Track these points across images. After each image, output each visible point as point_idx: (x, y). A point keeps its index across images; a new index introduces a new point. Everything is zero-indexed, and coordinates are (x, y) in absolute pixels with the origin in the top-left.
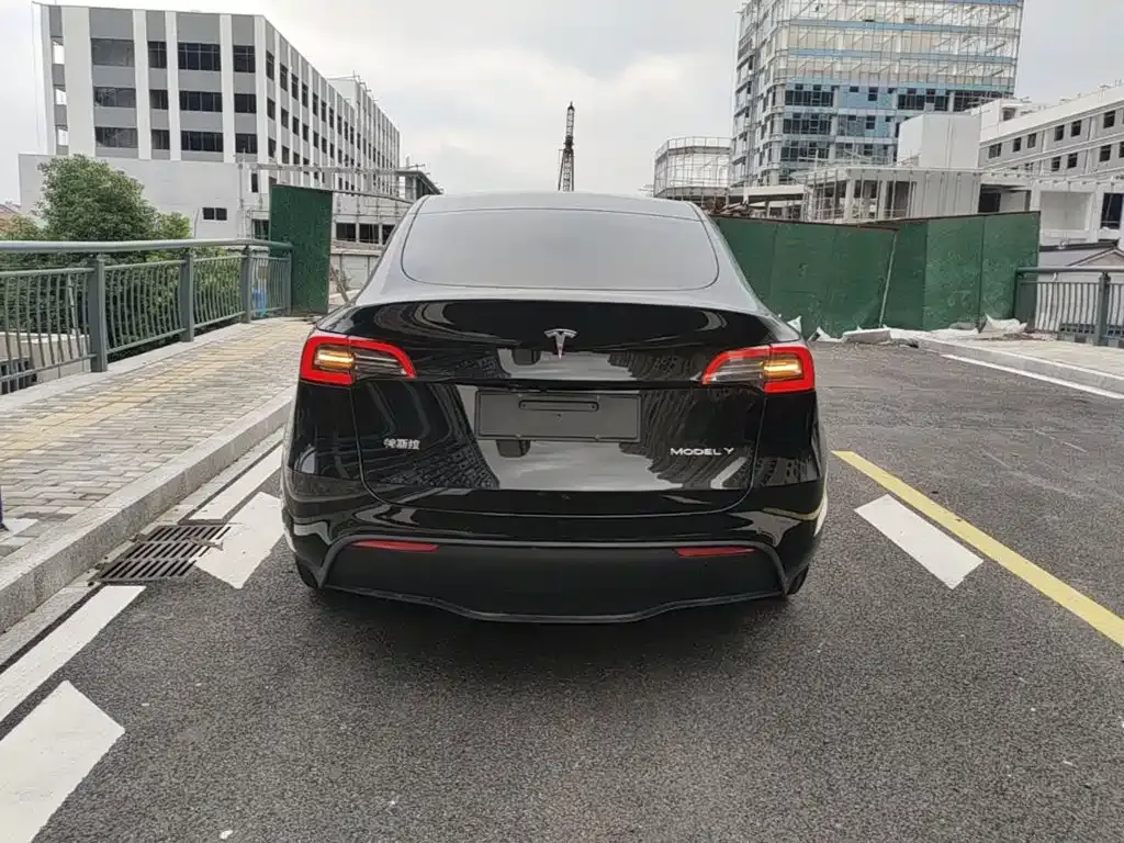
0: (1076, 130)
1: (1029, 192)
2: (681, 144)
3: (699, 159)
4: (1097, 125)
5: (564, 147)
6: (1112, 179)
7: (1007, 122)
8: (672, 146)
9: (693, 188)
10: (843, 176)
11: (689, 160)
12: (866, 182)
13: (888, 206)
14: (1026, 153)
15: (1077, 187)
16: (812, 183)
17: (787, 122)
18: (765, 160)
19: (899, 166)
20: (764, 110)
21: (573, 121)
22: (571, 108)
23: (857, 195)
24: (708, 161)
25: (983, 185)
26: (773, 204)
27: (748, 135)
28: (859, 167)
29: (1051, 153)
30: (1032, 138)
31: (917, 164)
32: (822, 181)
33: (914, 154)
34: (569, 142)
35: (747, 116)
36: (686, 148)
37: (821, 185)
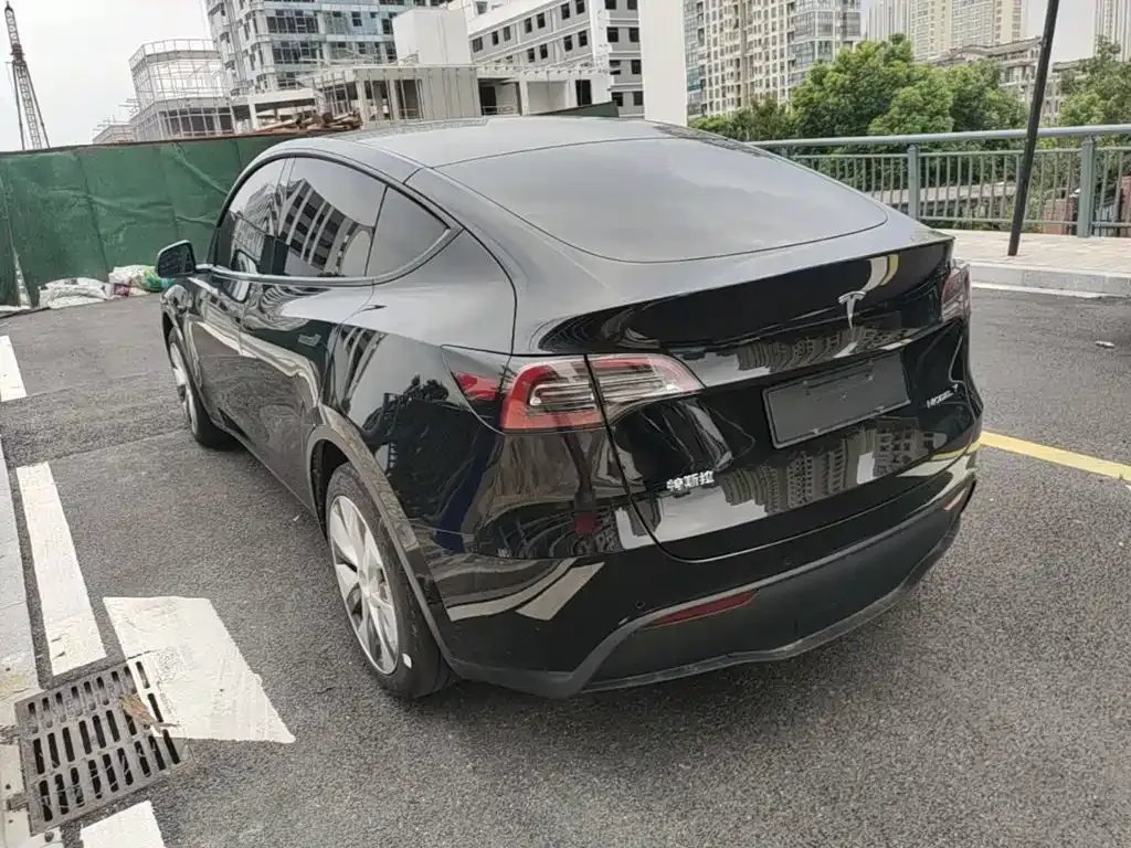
0: (541, 23)
1: (517, 84)
2: (159, 49)
3: (186, 66)
4: (557, 18)
5: (11, 58)
6: (578, 67)
7: (481, 16)
8: (149, 51)
9: (188, 99)
10: (350, 78)
11: (174, 68)
12: (374, 82)
13: (401, 106)
14: (505, 47)
15: (554, 77)
16: (321, 86)
17: (270, 20)
18: (257, 63)
19: (401, 64)
20: (242, 7)
21: (15, 25)
22: (8, 8)
23: (369, 95)
24: (197, 67)
25: (480, 80)
26: (281, 112)
27: (230, 36)
28: (365, 67)
29: (525, 46)
30: (507, 30)
31: (417, 62)
32: (331, 84)
33: (413, 52)
34: (17, 52)
35: (223, 13)
36: (167, 53)
37: (330, 88)
